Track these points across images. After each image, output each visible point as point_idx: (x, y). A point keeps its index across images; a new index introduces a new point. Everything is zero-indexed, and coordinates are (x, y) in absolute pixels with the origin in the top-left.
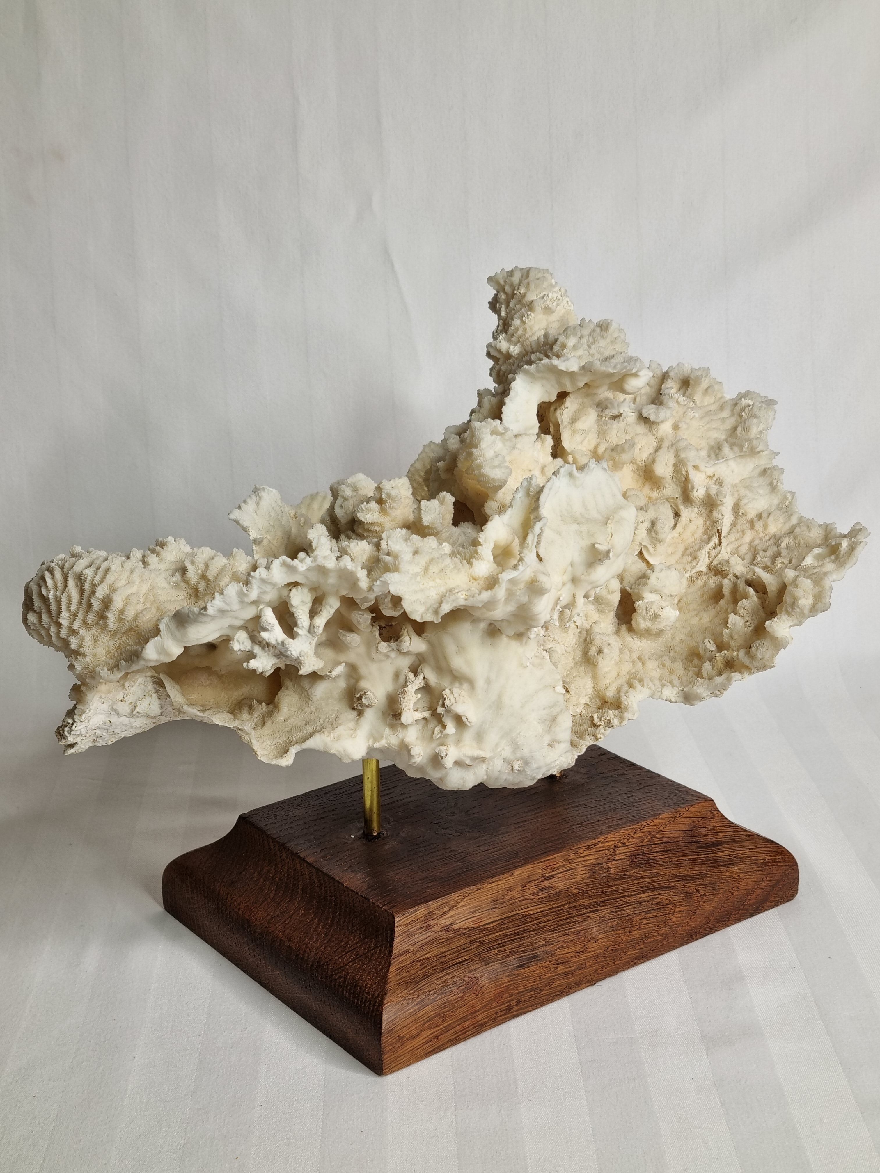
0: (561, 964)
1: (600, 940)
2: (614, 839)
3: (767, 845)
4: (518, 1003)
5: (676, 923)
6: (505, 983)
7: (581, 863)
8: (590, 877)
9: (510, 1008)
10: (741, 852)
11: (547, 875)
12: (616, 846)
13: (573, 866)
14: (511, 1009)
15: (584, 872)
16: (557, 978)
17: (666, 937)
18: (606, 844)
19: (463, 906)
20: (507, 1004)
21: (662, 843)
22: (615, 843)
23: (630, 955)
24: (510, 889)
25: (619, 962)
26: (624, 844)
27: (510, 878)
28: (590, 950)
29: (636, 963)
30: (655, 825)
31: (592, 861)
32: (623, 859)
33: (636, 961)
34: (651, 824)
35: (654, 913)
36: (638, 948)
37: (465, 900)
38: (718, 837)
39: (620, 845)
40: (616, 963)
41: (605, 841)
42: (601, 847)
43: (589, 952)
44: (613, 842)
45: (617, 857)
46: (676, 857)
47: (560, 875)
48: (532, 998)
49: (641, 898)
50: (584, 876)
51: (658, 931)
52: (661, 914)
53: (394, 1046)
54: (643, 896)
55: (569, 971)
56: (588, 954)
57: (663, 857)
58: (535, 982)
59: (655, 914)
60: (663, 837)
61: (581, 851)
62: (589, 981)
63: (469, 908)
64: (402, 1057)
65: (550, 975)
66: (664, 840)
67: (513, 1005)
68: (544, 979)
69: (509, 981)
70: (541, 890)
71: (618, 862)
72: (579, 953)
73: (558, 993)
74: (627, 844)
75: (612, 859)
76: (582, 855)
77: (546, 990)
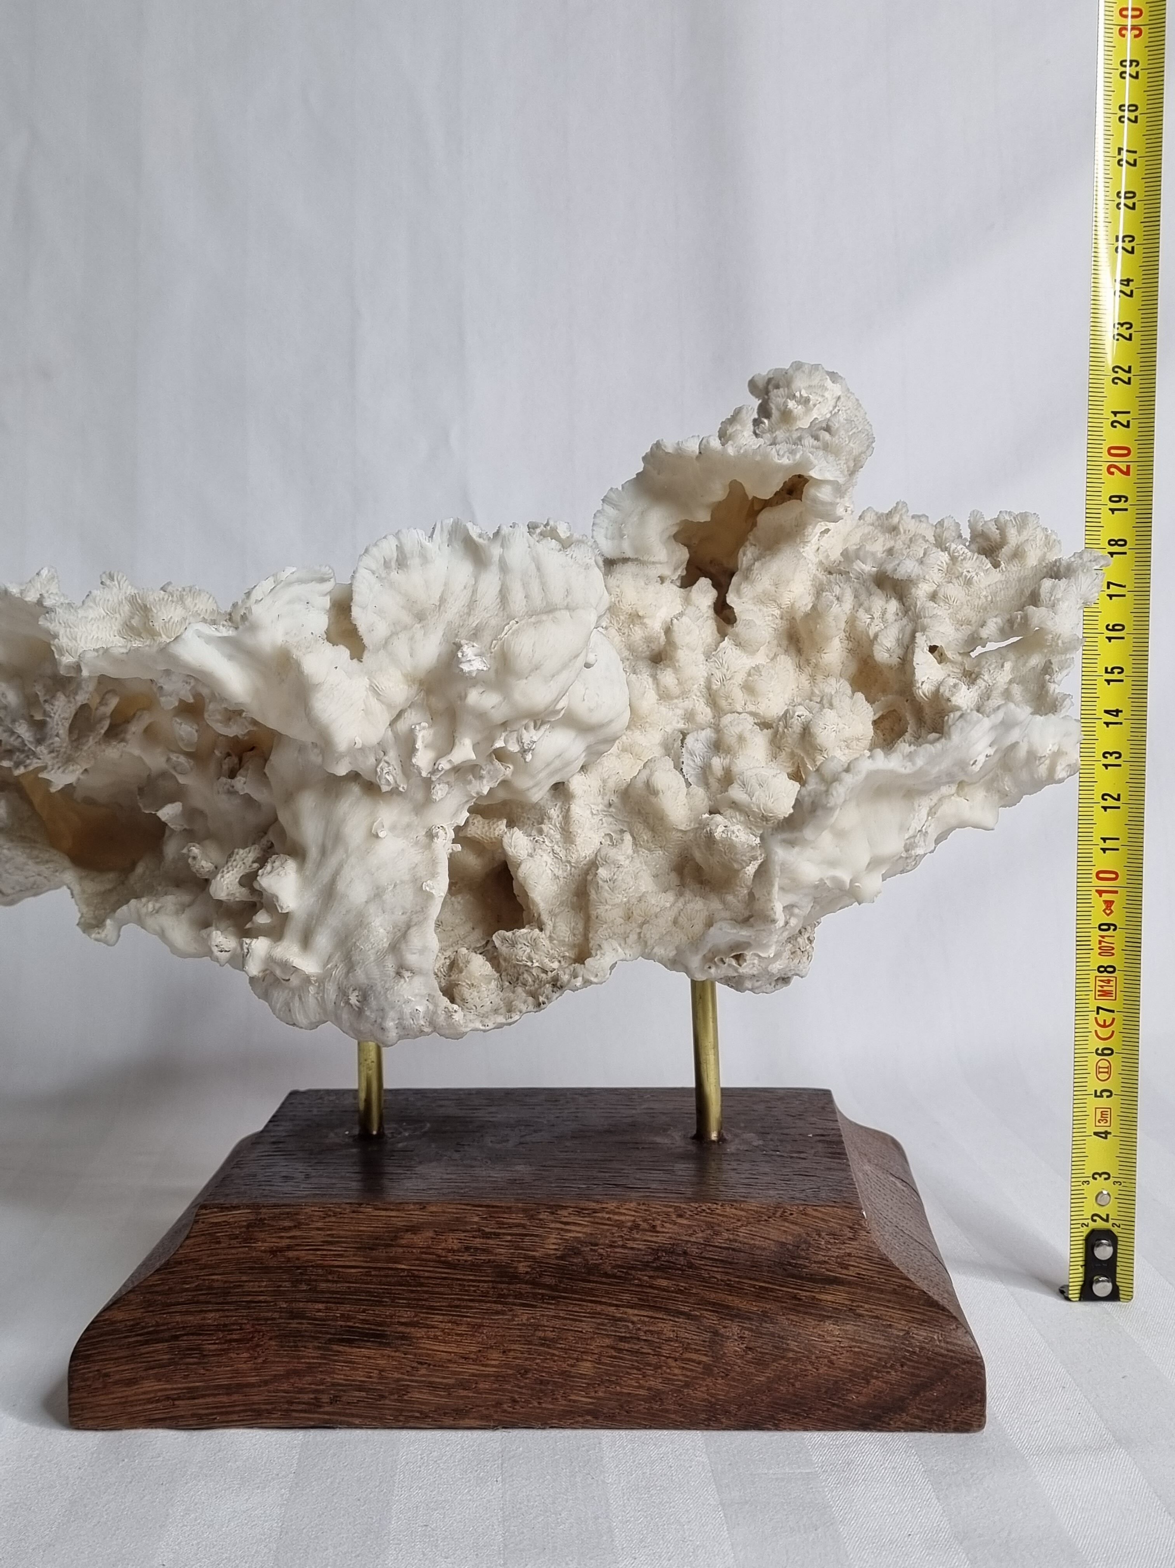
0: (425, 1366)
1: (512, 1353)
2: (633, 1213)
3: (928, 1311)
4: (334, 1400)
5: (681, 1378)
6: (308, 1357)
7: (557, 1231)
8: (562, 1258)
9: (317, 1404)
10: (866, 1306)
11: (487, 1230)
12: (636, 1227)
13: (540, 1231)
14: (320, 1407)
15: (557, 1247)
16: (415, 1387)
17: (656, 1396)
18: (616, 1217)
19: (318, 1229)
20: (312, 1396)
21: (728, 1249)
22: (634, 1221)
23: (574, 1401)
24: (414, 1229)
25: (551, 1406)
26: (654, 1227)
27: (416, 1213)
28: (489, 1362)
29: (587, 1421)
30: (726, 1216)
31: (580, 1235)
32: (639, 1250)
33: (589, 1418)
34: (718, 1211)
35: (635, 1344)
36: (593, 1394)
37: (327, 1220)
38: (844, 1271)
39: (644, 1225)
40: (544, 1405)
41: (617, 1210)
42: (603, 1218)
43: (486, 1366)
44: (633, 1218)
45: (630, 1244)
46: (738, 1277)
47: (509, 1238)
48: (362, 1404)
49: (626, 1313)
50: (552, 1252)
51: (638, 1379)
52: (650, 1351)
53: (88, 1383)
54: (630, 1311)
55: (441, 1383)
56: (483, 1368)
57: (716, 1269)
58: (370, 1377)
59: (637, 1347)
60: (735, 1241)
61: (564, 1213)
62: (483, 1417)
63: (329, 1235)
64: (103, 1408)
65: (400, 1376)
66: (736, 1245)
67: (324, 1401)
68: (387, 1378)
69: (317, 1358)
70: (467, 1249)
71: (626, 1251)
72: (466, 1358)
73: (418, 1415)
74: (658, 1229)
75: (620, 1243)
76: (565, 1220)
77: (390, 1400)
